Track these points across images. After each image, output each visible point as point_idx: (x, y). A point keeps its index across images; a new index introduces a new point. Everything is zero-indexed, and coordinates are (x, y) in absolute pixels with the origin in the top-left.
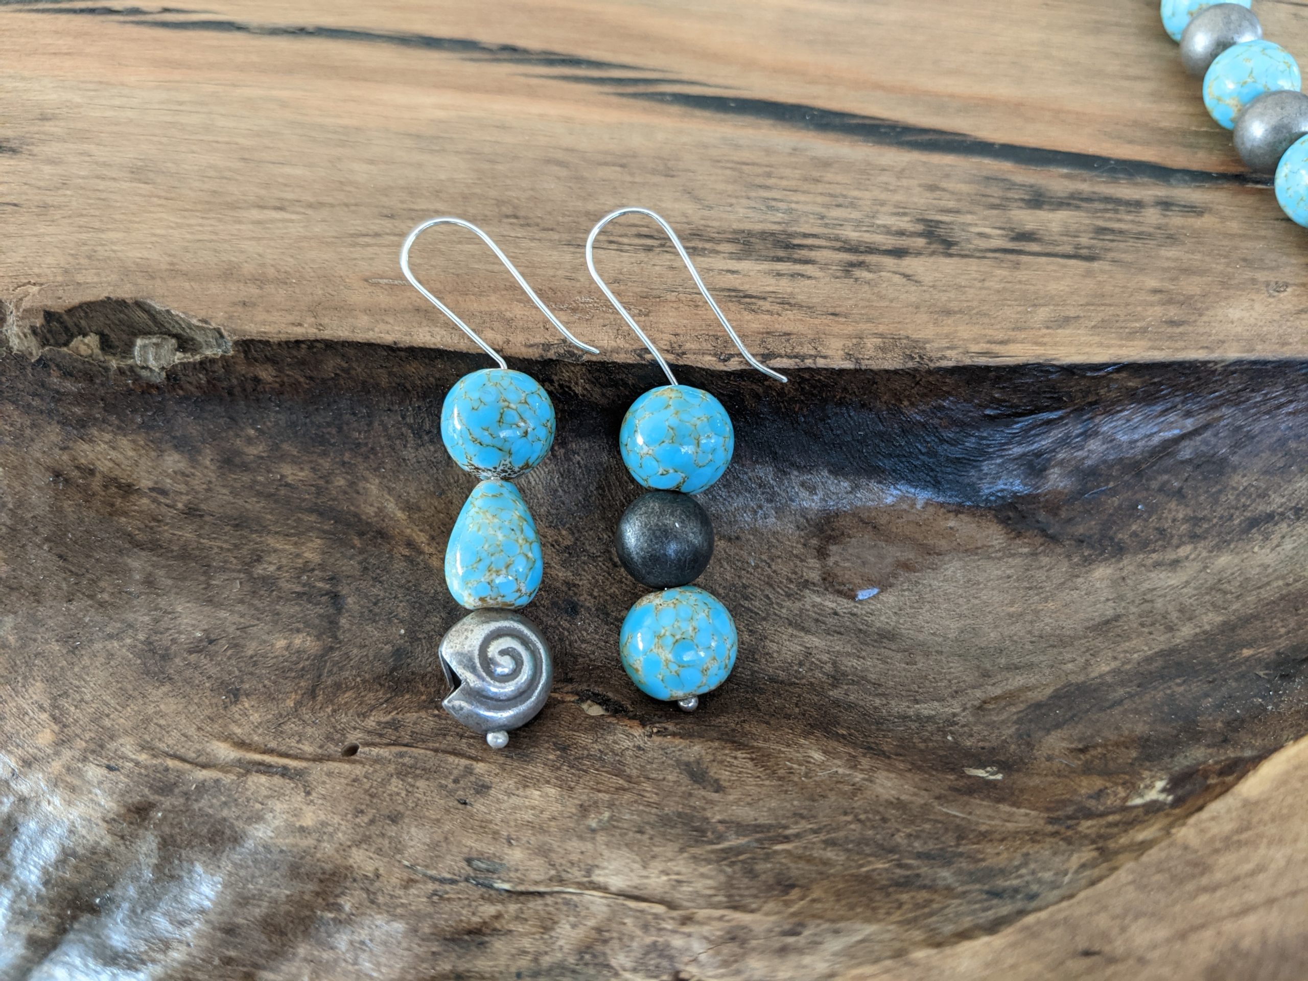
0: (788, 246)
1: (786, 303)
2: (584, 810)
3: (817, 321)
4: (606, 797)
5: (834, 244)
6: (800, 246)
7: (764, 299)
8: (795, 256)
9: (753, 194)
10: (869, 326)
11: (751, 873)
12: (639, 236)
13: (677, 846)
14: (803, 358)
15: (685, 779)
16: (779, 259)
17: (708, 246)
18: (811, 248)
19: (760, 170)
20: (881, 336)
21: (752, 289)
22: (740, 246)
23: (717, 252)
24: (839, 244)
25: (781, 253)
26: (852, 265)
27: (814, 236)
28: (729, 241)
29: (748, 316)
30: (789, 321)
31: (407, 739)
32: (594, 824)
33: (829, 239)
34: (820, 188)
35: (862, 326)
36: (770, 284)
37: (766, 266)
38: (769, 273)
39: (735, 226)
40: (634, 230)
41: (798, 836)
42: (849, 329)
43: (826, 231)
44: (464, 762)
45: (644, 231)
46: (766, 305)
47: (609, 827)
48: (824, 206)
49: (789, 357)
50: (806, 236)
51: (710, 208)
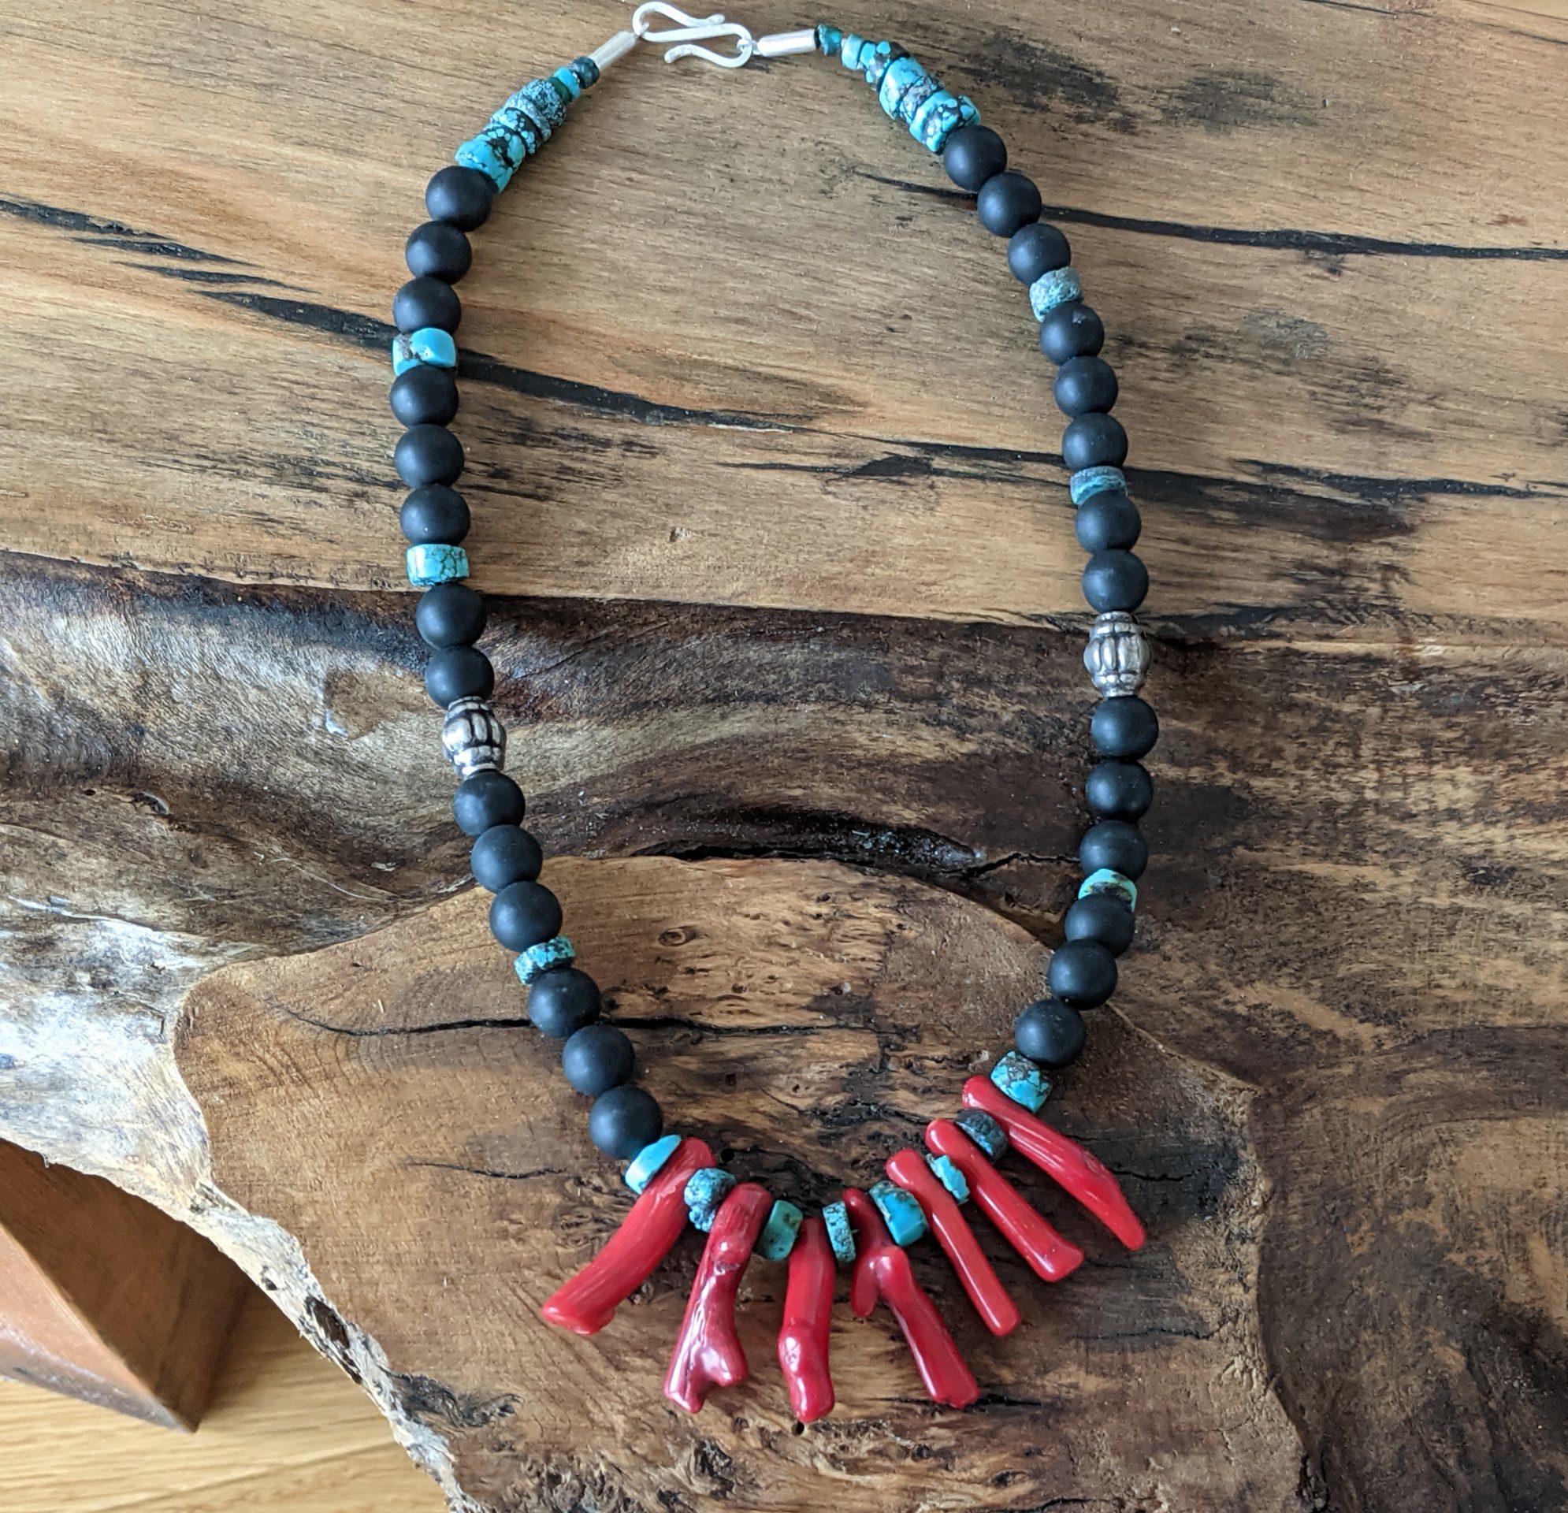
0: (310, 474)
1: (297, 527)
2: (120, 873)
3: (315, 546)
4: (134, 867)
5: (347, 473)
6: (320, 474)
7: (282, 523)
8: (315, 484)
9: (296, 417)
10: (354, 553)
11: (204, 915)
12: (198, 456)
13: (166, 897)
14: (298, 578)
15: (186, 859)
16: (302, 486)
17: (250, 469)
18: (328, 476)
19: (308, 391)
20: (359, 562)
21: (275, 514)
22: (274, 471)
23: (256, 476)
24: (351, 474)
25: (305, 481)
26: (357, 495)
27: (334, 464)
28: (266, 465)
29: (266, 539)
30: (295, 545)
31: (16, 820)
32: (124, 882)
33: (345, 468)
34: (352, 414)
35: (349, 553)
36: (290, 511)
37: (290, 492)
38: (290, 499)
39: (275, 450)
40: (195, 450)
41: (241, 896)
42: (339, 555)
43: (344, 459)
44: (52, 838)
45: (203, 452)
46: (282, 530)
47: (132, 885)
48: (350, 433)
49: (290, 576)
50: (328, 464)
51: (258, 430)
